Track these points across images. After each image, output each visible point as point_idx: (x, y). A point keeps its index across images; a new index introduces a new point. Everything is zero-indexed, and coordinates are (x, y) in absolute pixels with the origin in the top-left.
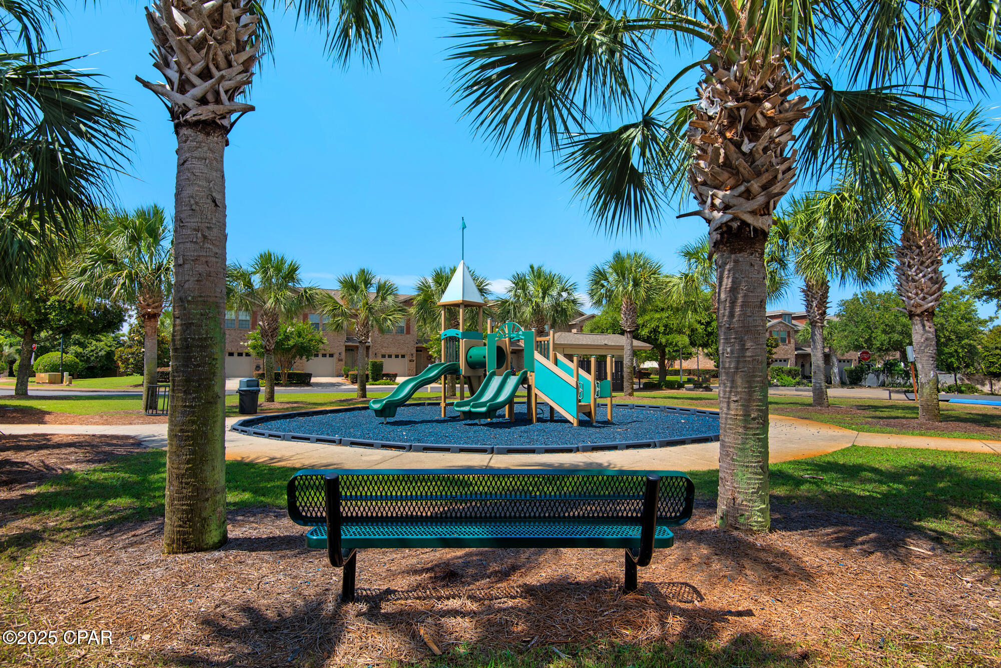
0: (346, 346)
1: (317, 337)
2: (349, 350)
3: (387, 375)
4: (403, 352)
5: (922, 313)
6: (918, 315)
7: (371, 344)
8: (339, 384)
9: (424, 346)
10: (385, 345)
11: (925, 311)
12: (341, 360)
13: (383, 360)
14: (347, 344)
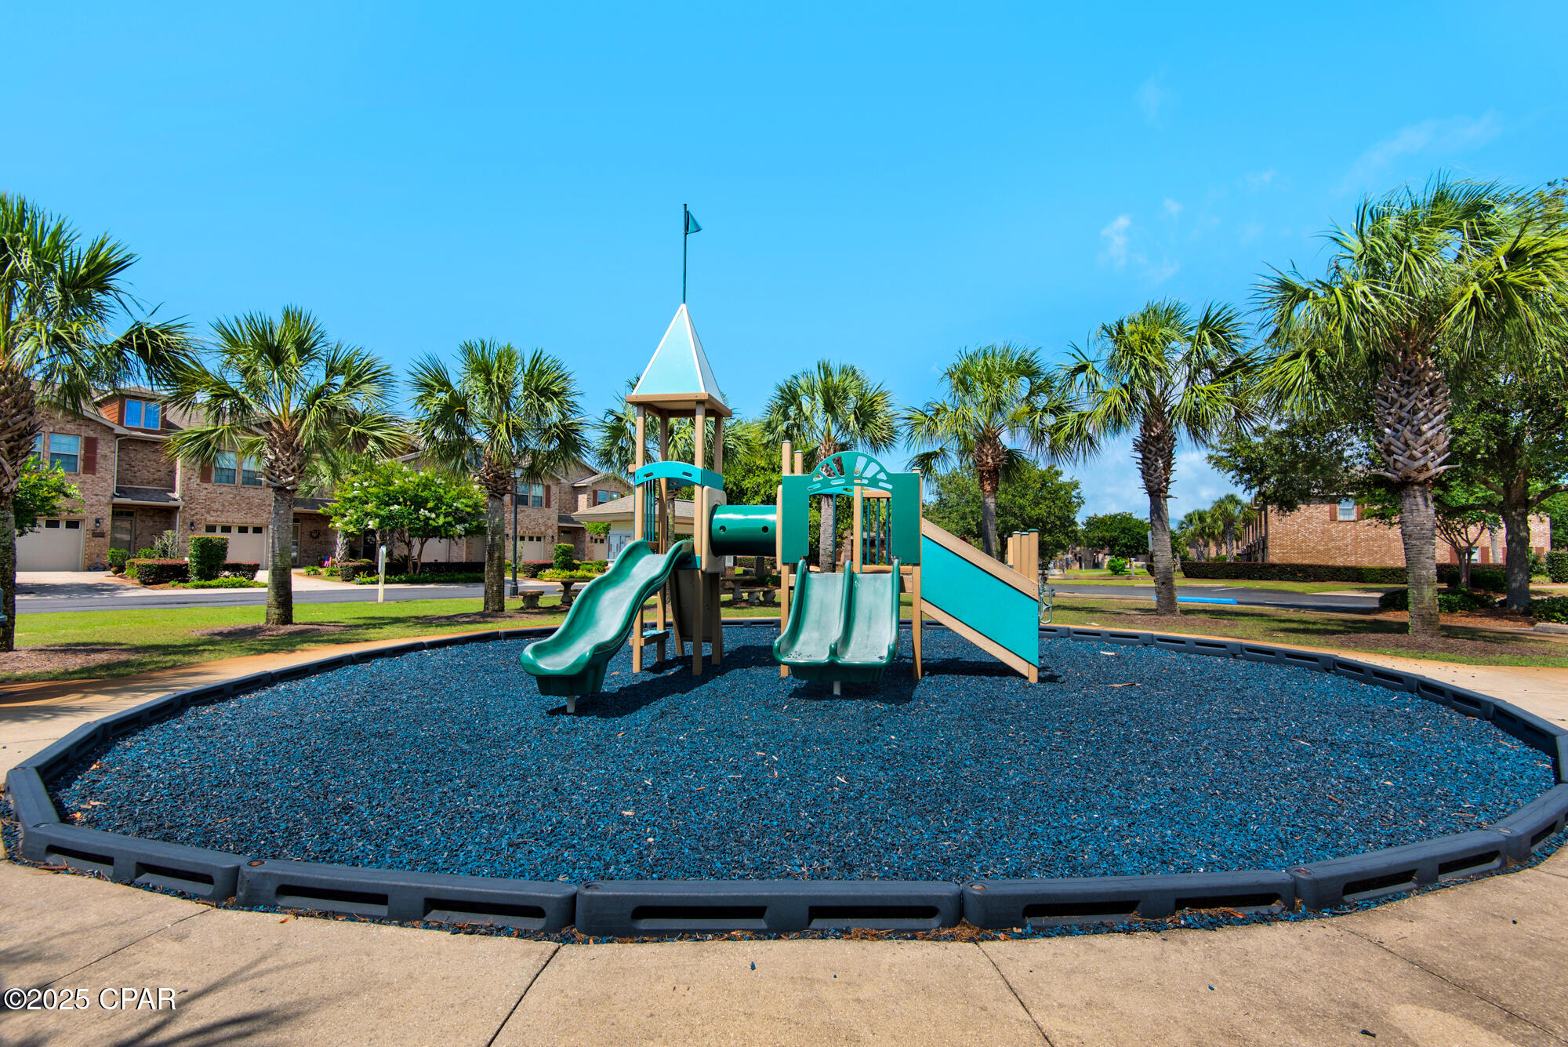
0: (115, 506)
1: (54, 480)
2: (122, 513)
3: (235, 568)
4: (258, 522)
5: (1426, 481)
6: (1419, 484)
7: (180, 503)
8: (112, 589)
9: (320, 511)
10: (216, 506)
11: (1430, 478)
12: (102, 535)
13: (225, 536)
14: (116, 500)
